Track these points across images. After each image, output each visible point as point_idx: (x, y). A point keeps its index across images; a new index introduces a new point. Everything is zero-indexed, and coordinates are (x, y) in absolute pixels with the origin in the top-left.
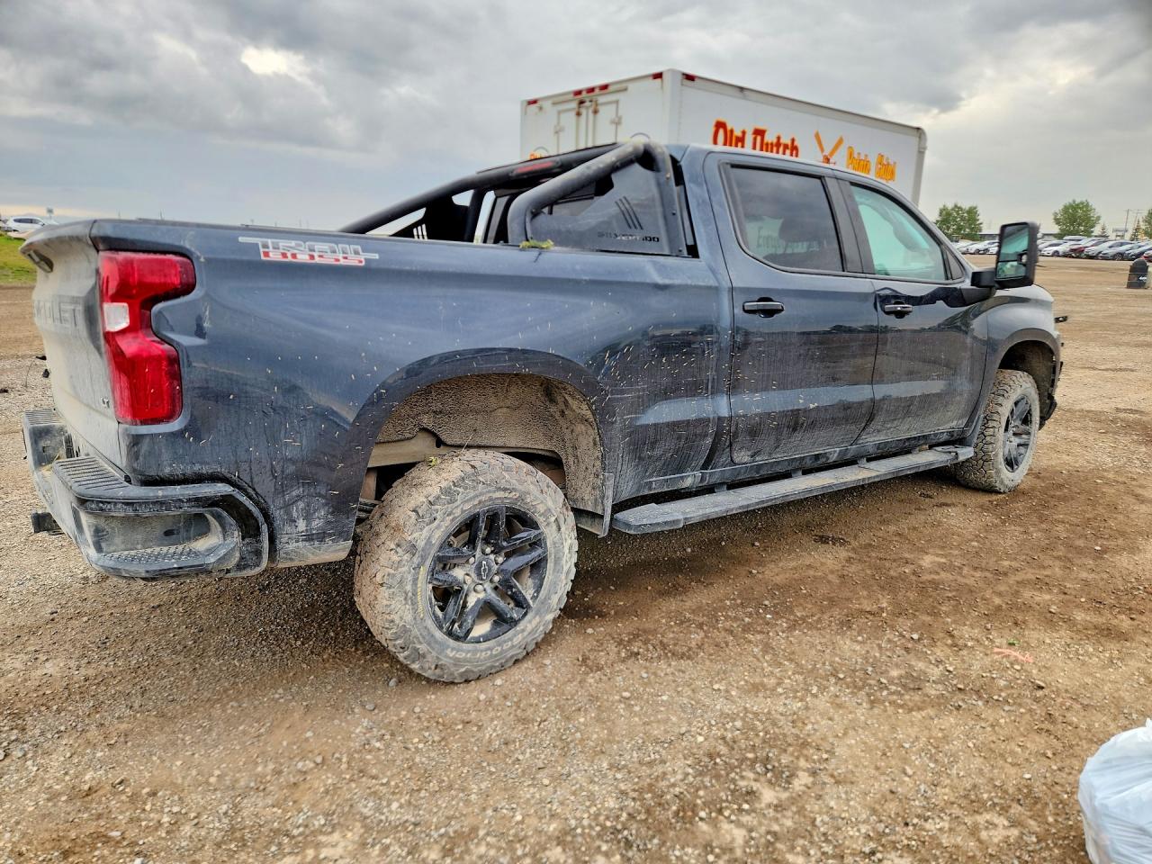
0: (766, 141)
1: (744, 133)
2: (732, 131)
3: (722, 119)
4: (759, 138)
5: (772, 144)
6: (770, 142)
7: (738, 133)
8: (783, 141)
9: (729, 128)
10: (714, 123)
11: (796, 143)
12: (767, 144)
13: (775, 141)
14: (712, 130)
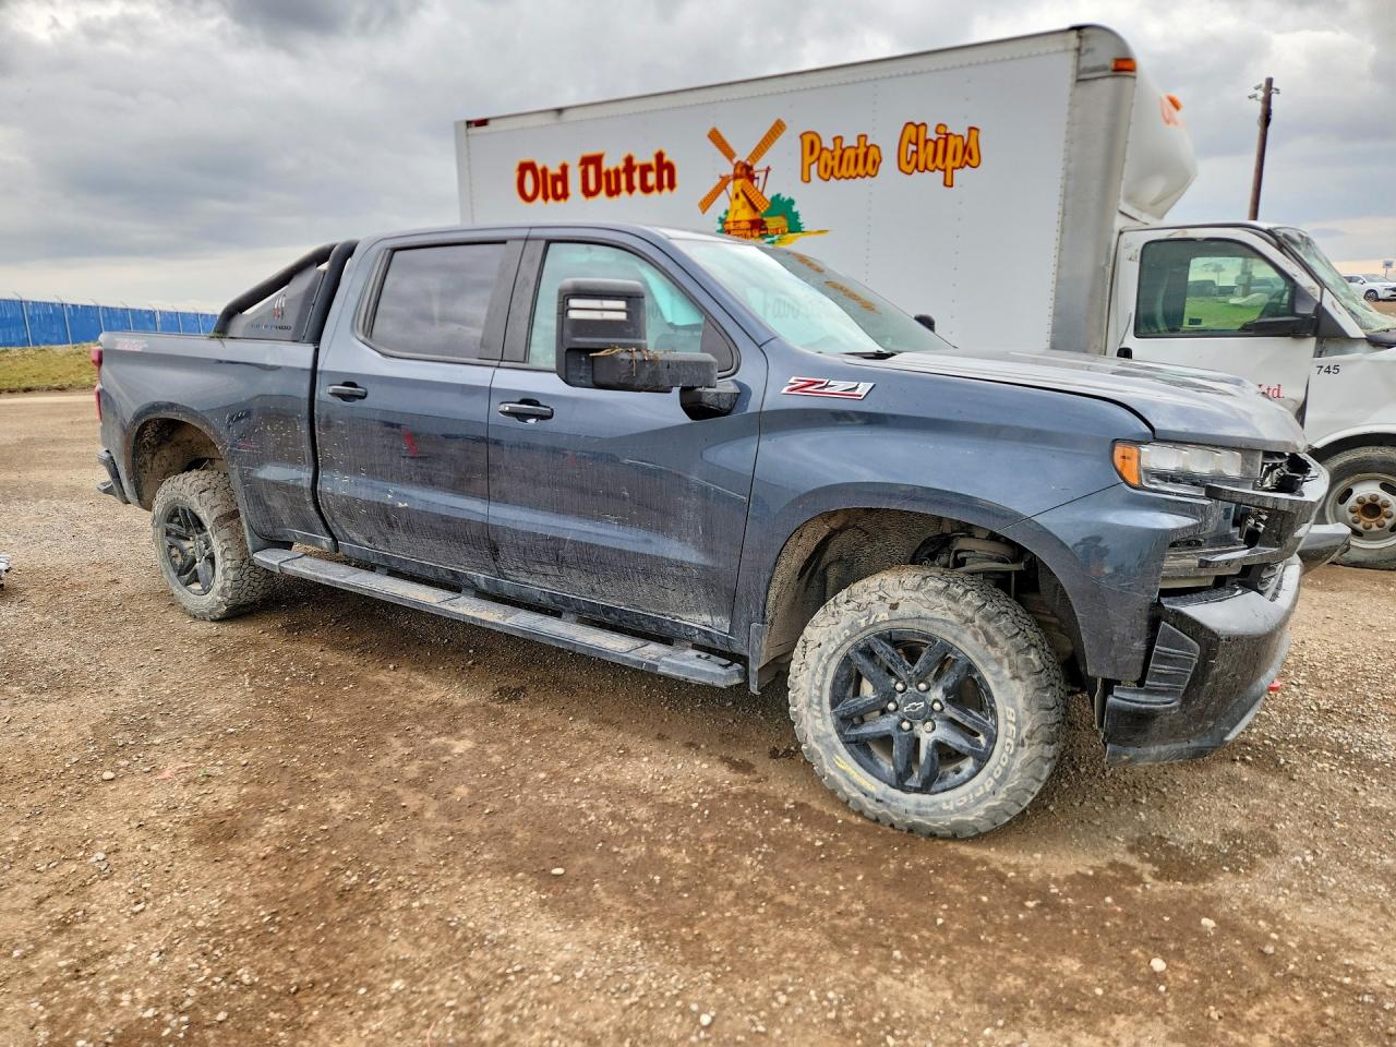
0: (604, 169)
1: (564, 168)
2: (545, 171)
3: (526, 159)
4: (592, 170)
5: (617, 172)
6: (612, 168)
7: (554, 170)
8: (637, 161)
9: (539, 167)
10: (517, 166)
11: (666, 159)
12: (608, 174)
13: (621, 165)
14: (515, 176)
